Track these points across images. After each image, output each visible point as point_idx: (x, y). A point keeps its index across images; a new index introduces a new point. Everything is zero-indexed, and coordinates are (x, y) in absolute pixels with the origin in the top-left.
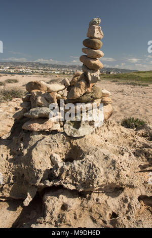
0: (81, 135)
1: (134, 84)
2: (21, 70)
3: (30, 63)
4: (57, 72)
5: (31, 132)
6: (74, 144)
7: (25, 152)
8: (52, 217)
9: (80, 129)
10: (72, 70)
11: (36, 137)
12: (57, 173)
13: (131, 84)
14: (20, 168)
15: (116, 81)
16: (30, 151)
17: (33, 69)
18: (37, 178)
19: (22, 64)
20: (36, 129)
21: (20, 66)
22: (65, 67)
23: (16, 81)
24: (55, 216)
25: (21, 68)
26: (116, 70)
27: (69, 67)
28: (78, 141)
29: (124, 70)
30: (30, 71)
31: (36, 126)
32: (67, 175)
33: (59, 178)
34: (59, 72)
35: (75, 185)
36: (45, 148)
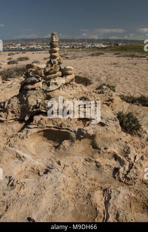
0: (51, 90)
1: (133, 56)
2: (32, 47)
3: (40, 39)
4: (67, 47)
5: (28, 90)
6: (48, 94)
7: (25, 98)
8: (36, 122)
9: (50, 87)
10: (81, 44)
11: (30, 92)
12: (38, 105)
13: (129, 56)
14: (23, 106)
15: (119, 54)
16: (27, 98)
17: (43, 45)
18: (30, 108)
19: (32, 40)
20: (29, 88)
21: (31, 43)
22: (74, 41)
23: (27, 59)
24: (37, 121)
25: (32, 45)
26: (125, 41)
27: (78, 41)
28: (50, 93)
29: (133, 40)
30: (40, 47)
31: (30, 87)
32: (42, 106)
33: (39, 107)
34: (68, 47)
35: (46, 110)
36: (34, 96)
